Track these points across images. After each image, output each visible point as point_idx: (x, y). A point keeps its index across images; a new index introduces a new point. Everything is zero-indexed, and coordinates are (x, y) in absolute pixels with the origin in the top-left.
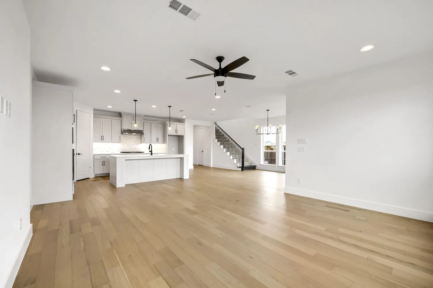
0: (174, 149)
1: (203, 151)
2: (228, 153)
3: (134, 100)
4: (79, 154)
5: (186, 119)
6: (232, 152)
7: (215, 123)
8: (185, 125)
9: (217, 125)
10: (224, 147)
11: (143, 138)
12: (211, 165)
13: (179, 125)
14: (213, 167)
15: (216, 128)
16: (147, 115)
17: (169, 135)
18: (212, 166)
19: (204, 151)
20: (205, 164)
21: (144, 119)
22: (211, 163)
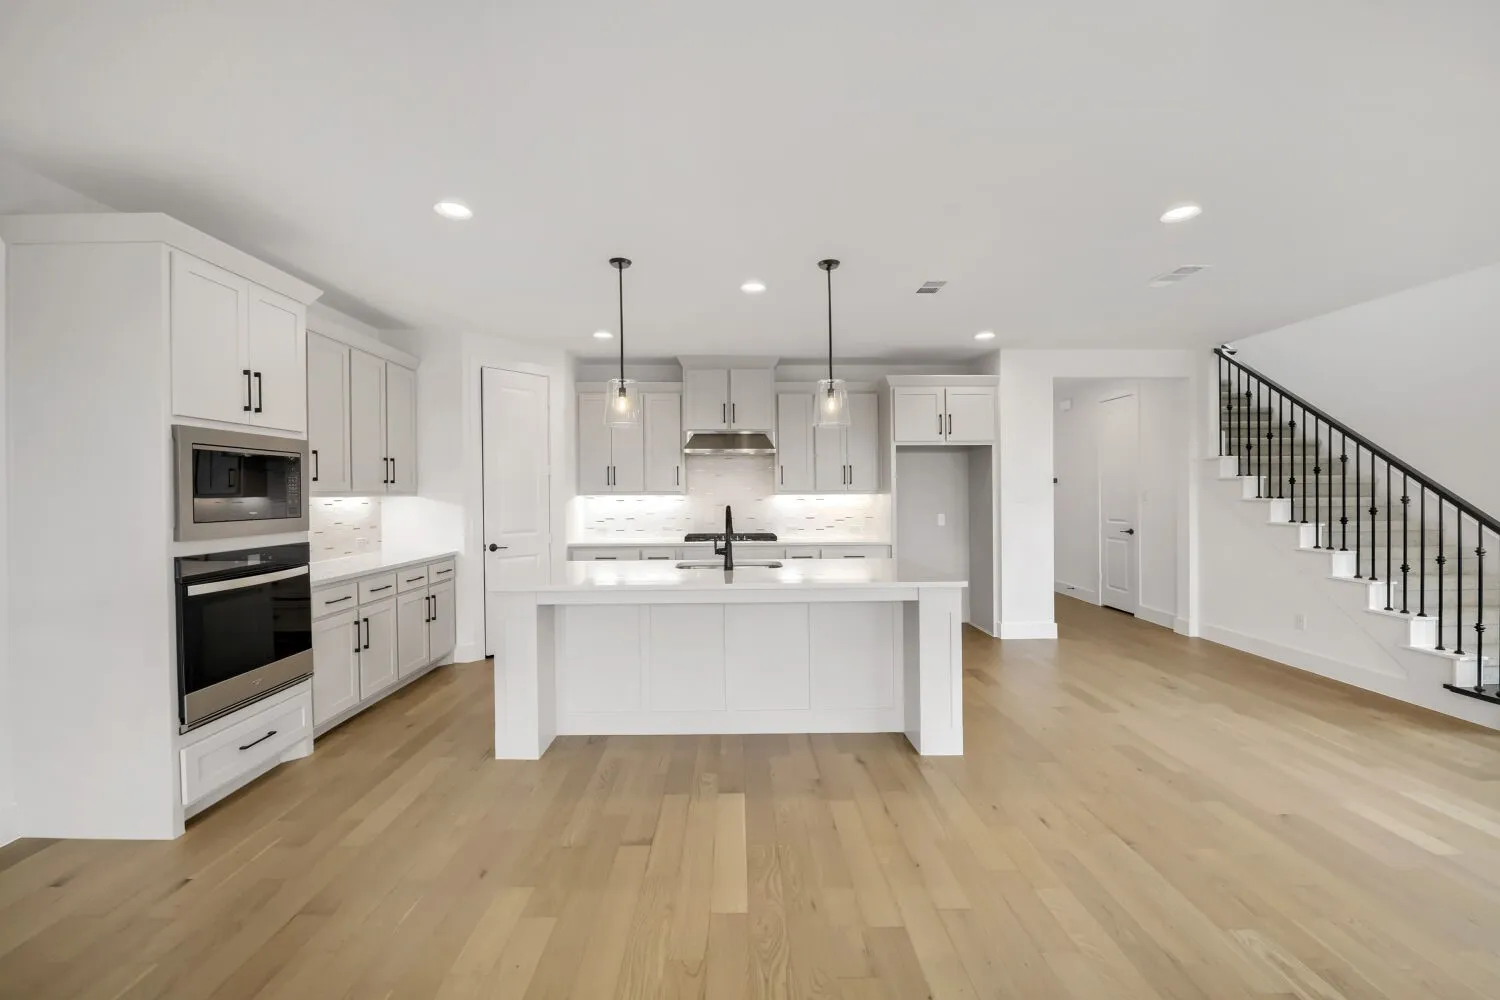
0: (941, 520)
1: (1131, 532)
2: (1343, 564)
3: (613, 261)
4: (493, 548)
5: (1003, 353)
6: (1381, 552)
7: (1218, 352)
8: (995, 384)
9: (1230, 361)
10: (1299, 516)
11: (776, 467)
12: (1187, 625)
13: (960, 393)
14: (1204, 643)
15: (1224, 386)
16: (789, 353)
17: (900, 449)
18: (1194, 632)
19: (1139, 532)
20: (1146, 608)
21: (778, 379)
22: (1188, 616)
